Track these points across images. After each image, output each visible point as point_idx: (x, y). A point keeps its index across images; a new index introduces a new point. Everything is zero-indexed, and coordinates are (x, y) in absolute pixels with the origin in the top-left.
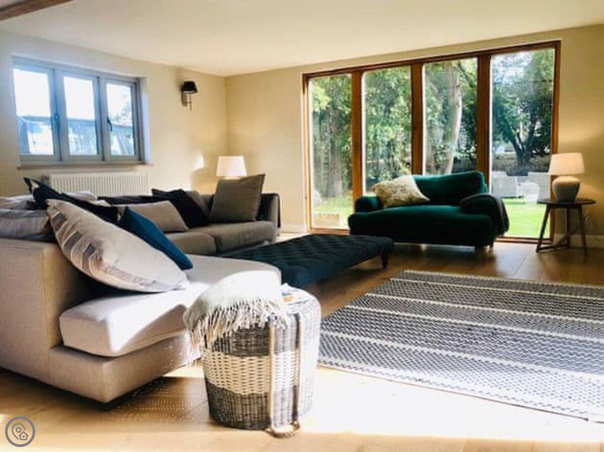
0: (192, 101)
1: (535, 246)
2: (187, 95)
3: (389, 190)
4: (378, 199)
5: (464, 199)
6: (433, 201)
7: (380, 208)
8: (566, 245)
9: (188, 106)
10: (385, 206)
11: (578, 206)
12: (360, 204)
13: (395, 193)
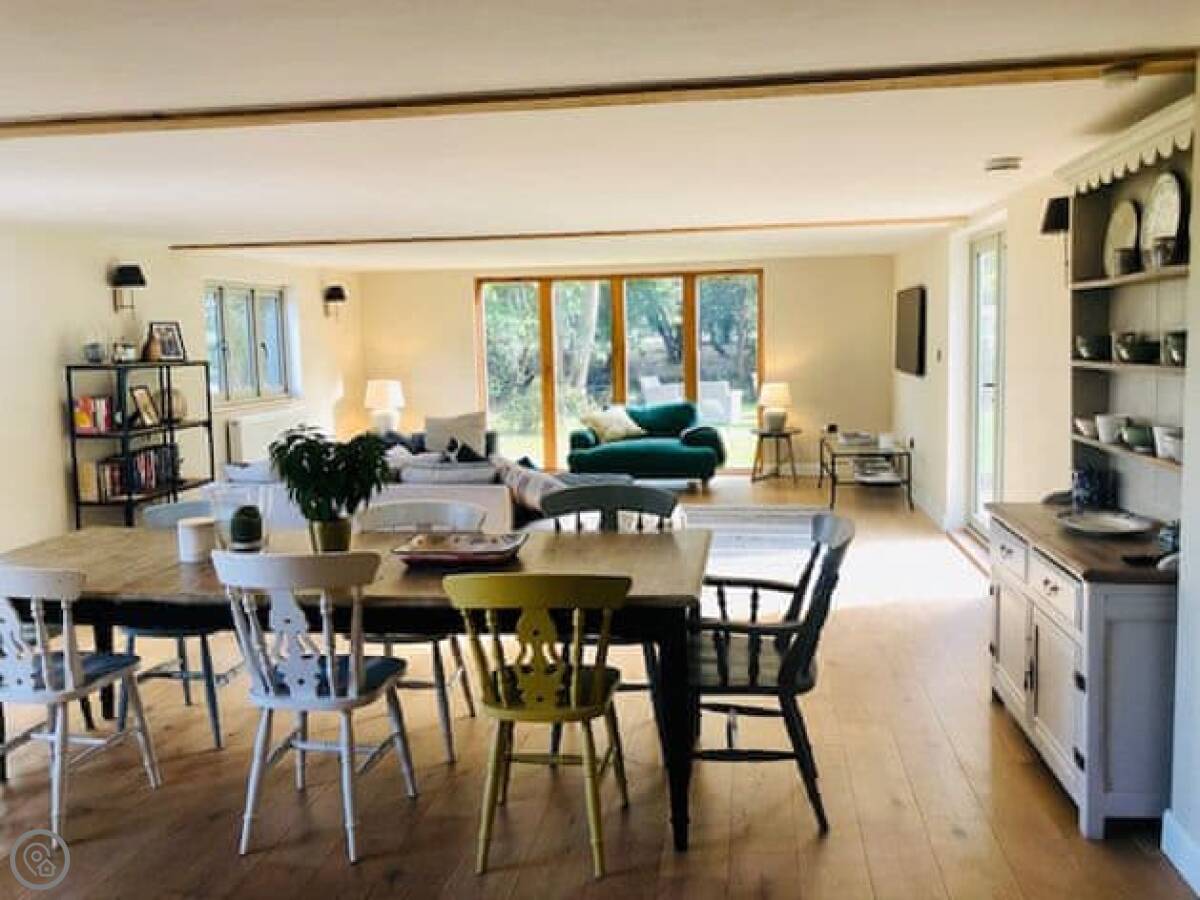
0: (339, 311)
1: (750, 477)
2: (332, 304)
3: (604, 424)
4: (594, 433)
5: (684, 433)
6: (651, 434)
7: (597, 442)
8: (776, 474)
9: (332, 318)
10: (602, 441)
11: (787, 436)
12: (578, 440)
13: (611, 426)
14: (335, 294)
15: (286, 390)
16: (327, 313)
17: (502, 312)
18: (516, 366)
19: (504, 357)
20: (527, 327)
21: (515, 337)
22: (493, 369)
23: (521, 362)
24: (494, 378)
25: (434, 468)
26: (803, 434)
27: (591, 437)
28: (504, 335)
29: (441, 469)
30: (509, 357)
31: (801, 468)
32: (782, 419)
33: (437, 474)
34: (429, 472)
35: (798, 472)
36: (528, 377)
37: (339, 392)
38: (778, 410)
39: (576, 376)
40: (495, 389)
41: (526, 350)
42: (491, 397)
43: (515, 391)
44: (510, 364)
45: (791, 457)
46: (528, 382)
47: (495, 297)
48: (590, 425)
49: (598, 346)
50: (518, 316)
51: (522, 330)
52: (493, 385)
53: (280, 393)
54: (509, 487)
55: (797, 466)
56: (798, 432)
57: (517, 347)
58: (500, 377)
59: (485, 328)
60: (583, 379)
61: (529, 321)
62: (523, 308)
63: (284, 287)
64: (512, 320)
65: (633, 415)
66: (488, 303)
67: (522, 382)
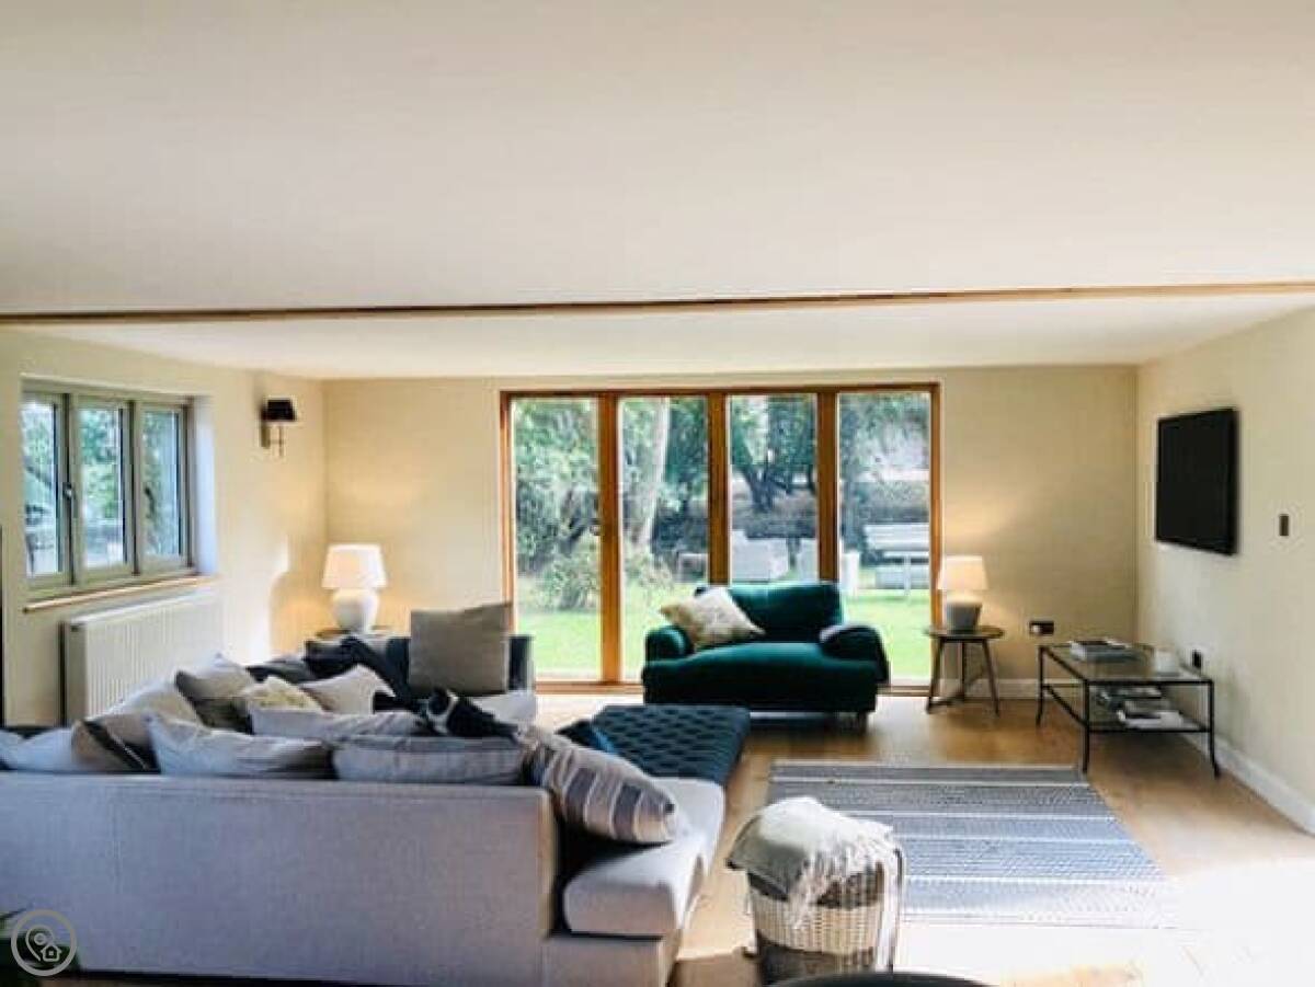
0: (285, 438)
1: (924, 700)
2: (274, 426)
3: (698, 617)
4: (683, 633)
5: (826, 634)
6: (772, 635)
7: (689, 650)
8: (961, 696)
9: (275, 447)
10: (696, 646)
11: (983, 641)
12: (657, 645)
13: (710, 622)
14: (278, 411)
15: (190, 564)
16: (265, 441)
17: (541, 442)
18: (557, 514)
19: (541, 505)
20: (572, 464)
21: (555, 477)
22: (523, 517)
23: (564, 511)
24: (527, 529)
25: (400, 747)
26: (1005, 638)
27: (678, 638)
28: (540, 474)
29: (413, 750)
30: (548, 504)
31: (1006, 687)
32: (973, 612)
33: (407, 762)
34: (389, 756)
35: (1000, 695)
36: (575, 530)
37: (282, 564)
38: (966, 598)
39: (637, 529)
40: (530, 546)
41: (570, 495)
42: (521, 559)
43: (555, 550)
44: (549, 511)
45: (988, 670)
46: (575, 537)
47: (530, 424)
48: (677, 619)
49: (667, 491)
50: (562, 449)
51: (566, 469)
52: (526, 541)
53: (181, 567)
54: (551, 792)
55: (1000, 682)
56: (999, 633)
57: (559, 491)
58: (535, 530)
59: (514, 466)
60: (647, 532)
61: (576, 455)
62: (569, 437)
63: (191, 399)
64: (554, 454)
65: (742, 601)
66: (519, 430)
67: (565, 538)
